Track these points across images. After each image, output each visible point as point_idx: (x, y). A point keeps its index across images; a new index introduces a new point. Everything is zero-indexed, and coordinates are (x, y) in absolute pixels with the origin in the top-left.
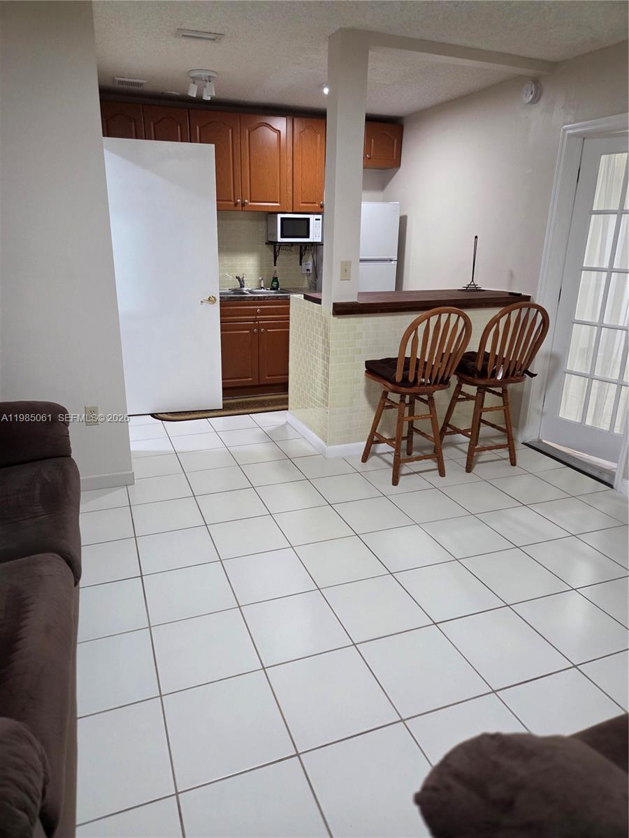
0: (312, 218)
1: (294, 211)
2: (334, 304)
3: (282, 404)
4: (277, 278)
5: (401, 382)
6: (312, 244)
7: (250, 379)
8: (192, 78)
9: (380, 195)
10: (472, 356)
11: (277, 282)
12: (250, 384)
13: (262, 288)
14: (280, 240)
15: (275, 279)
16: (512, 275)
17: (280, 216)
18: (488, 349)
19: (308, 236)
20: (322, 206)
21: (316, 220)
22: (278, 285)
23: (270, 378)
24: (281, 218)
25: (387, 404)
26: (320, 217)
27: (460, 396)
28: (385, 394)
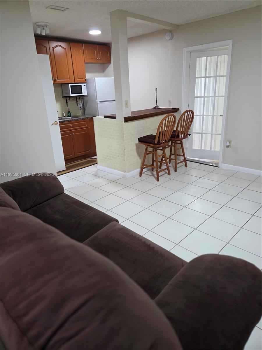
0: (82, 85)
1: (75, 82)
2: (124, 118)
3: (94, 162)
4: (70, 112)
5: (157, 143)
6: (84, 96)
7: (71, 155)
8: (38, 25)
9: (102, 74)
10: (174, 131)
11: (70, 113)
12: (72, 158)
13: (64, 116)
14: (71, 95)
15: (69, 112)
16: (170, 102)
17: (70, 85)
18: (179, 130)
19: (82, 93)
20: (86, 80)
21: (84, 86)
22: (71, 114)
23: (79, 154)
24: (71, 86)
25: (147, 153)
26: (85, 84)
27: (167, 146)
28: (147, 149)
